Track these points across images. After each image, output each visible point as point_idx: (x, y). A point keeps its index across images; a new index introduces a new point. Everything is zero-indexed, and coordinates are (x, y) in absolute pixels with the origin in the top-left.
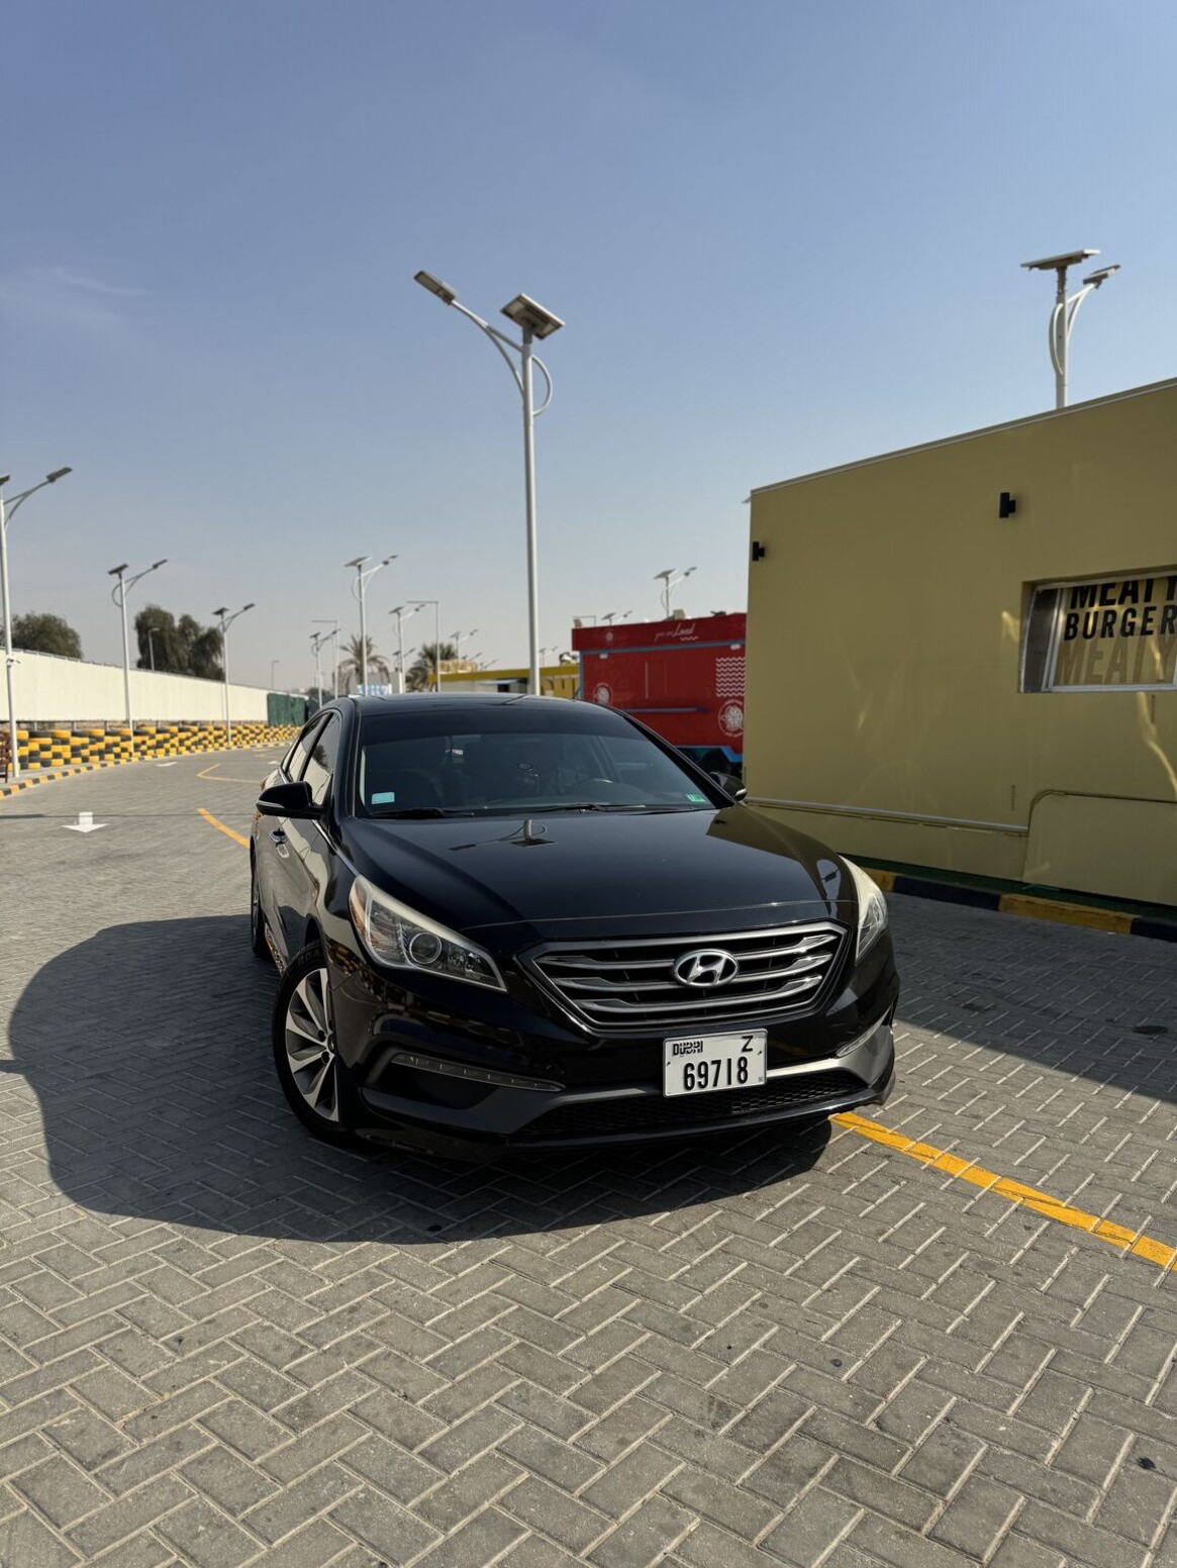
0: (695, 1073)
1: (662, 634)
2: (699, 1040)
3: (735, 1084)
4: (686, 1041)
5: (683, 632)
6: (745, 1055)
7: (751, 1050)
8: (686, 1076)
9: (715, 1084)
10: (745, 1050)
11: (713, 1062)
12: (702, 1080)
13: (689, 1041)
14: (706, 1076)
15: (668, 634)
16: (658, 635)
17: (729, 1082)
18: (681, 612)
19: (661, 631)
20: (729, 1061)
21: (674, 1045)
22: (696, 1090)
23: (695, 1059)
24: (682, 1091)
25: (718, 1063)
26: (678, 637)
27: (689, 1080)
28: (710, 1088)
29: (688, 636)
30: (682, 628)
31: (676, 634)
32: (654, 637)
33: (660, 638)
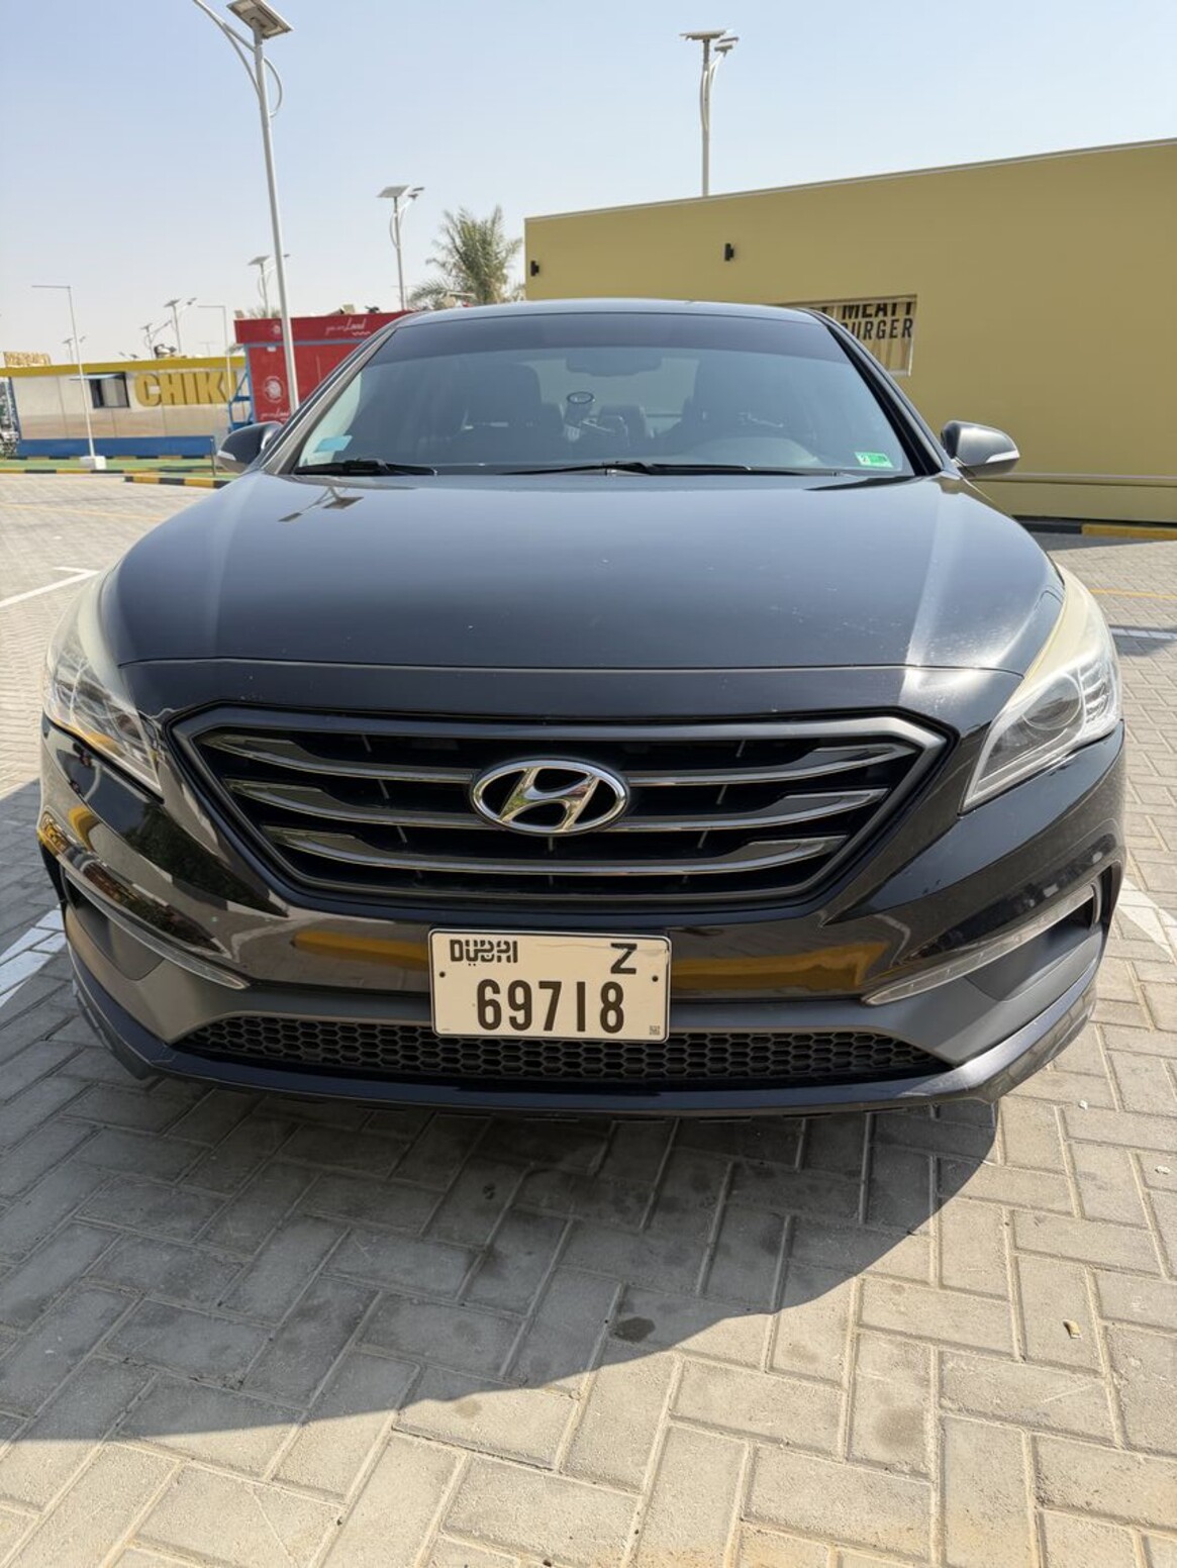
0: (502, 999)
1: (332, 328)
2: (511, 939)
3: (594, 1031)
4: (479, 938)
5: (354, 327)
6: (618, 978)
7: (632, 971)
8: (482, 1004)
9: (549, 1026)
10: (617, 968)
11: (543, 985)
12: (520, 1016)
13: (486, 938)
14: (527, 1006)
15: (339, 328)
16: (330, 329)
17: (581, 1027)
18: (351, 307)
19: (330, 325)
20: (581, 987)
21: (453, 943)
22: (505, 1030)
23: (503, 973)
24: (474, 1029)
25: (556, 987)
26: (349, 332)
27: (489, 1012)
28: (536, 1030)
29: (360, 331)
30: (352, 323)
31: (347, 329)
32: (325, 331)
33: (331, 332)
